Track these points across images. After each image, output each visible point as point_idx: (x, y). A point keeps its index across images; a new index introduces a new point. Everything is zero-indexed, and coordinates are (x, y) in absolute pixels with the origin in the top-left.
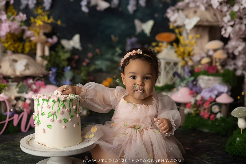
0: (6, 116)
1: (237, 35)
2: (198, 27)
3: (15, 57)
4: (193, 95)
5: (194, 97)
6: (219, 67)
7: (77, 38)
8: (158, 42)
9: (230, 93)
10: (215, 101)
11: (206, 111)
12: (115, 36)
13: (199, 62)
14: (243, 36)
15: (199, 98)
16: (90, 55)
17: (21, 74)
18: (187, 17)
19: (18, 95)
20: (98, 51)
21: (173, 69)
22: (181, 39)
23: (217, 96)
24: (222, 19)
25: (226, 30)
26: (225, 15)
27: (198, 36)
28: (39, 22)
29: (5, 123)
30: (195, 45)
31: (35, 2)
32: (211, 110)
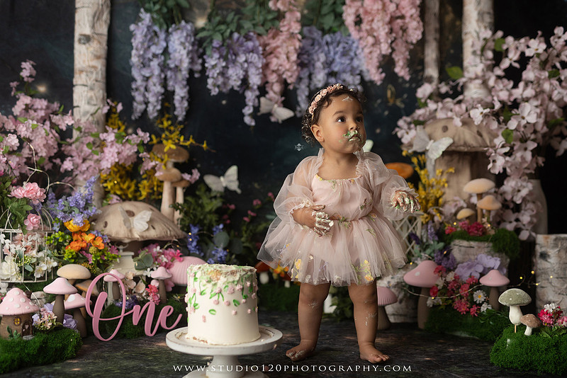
0: (120, 308)
1: (518, 171)
2: (450, 154)
3: (128, 206)
4: (440, 274)
5: (442, 276)
6: (488, 226)
7: (233, 171)
9: (505, 271)
10: (478, 283)
11: (464, 301)
13: (456, 214)
14: (528, 172)
16: (257, 203)
17: (142, 237)
18: (430, 138)
19: (138, 273)
21: (407, 229)
22: (422, 173)
23: (482, 275)
24: (491, 141)
25: (494, 161)
26: (496, 136)
27: (452, 170)
28: (169, 145)
29: (118, 320)
30: (446, 185)
31: (159, 107)
32: (472, 298)
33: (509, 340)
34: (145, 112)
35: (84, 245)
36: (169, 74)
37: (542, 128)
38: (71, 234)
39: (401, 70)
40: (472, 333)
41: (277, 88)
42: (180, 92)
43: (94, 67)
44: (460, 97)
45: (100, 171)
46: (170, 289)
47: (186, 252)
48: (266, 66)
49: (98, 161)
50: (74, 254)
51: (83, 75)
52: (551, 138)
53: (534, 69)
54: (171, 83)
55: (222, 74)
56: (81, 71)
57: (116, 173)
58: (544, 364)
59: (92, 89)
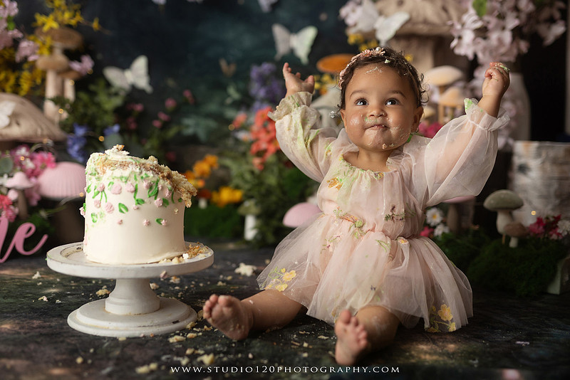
2: (407, 37)
7: (141, 64)
8: (321, 74)
12: (229, 63)
14: (506, 59)
16: (170, 104)
18: (381, 13)
20: (187, 94)
24: (459, 19)
25: (460, 38)
28: (50, 24)
37: (527, 6)
46: (34, 203)
52: (538, 22)
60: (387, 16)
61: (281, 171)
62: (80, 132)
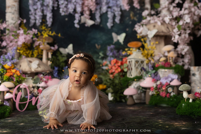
0: (27, 98)
1: (183, 42)
2: (156, 36)
3: (29, 59)
4: (154, 82)
5: (155, 83)
6: (172, 63)
7: (71, 46)
8: (130, 48)
9: (180, 80)
10: (169, 84)
11: (164, 92)
12: (98, 45)
13: (159, 60)
15: (158, 83)
17: (35, 71)
18: (149, 29)
19: (34, 85)
21: (141, 65)
22: (145, 45)
23: (171, 82)
24: (172, 31)
25: (174, 37)
26: (175, 28)
27: (157, 43)
28: (45, 35)
29: (26, 103)
30: (155, 49)
31: (41, 21)
32: (167, 91)
33: (183, 104)
34: (35, 24)
35: (12, 74)
36: (44, 8)
37: (192, 26)
38: (7, 70)
39: (136, 5)
40: (168, 104)
41: (88, 13)
42: (49, 15)
43: (14, 5)
44: (159, 15)
45: (18, 46)
47: (53, 77)
48: (83, 4)
49: (17, 42)
50: (8, 77)
51: (10, 9)
52: (195, 30)
53: (188, 3)
54: (45, 12)
55: (66, 7)
56: (9, 7)
57: (24, 47)
58: (198, 113)
59: (13, 14)
60: (151, 30)
61: (120, 78)
62: (56, 69)
